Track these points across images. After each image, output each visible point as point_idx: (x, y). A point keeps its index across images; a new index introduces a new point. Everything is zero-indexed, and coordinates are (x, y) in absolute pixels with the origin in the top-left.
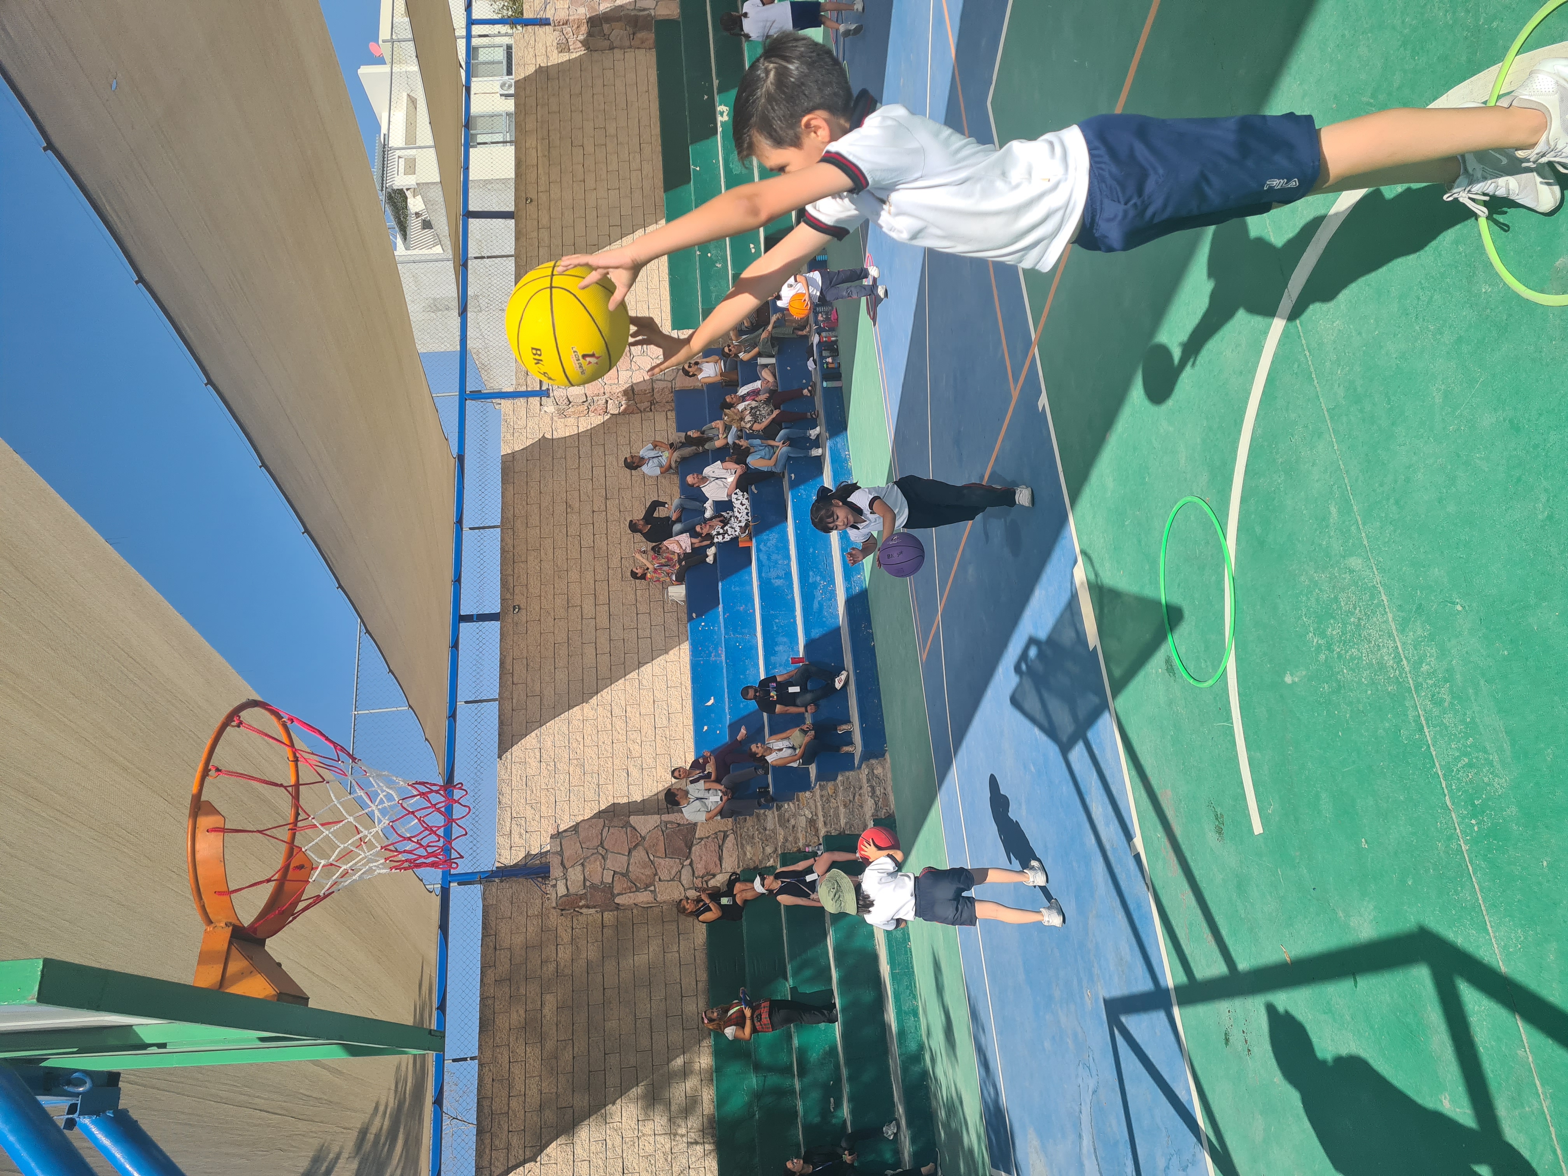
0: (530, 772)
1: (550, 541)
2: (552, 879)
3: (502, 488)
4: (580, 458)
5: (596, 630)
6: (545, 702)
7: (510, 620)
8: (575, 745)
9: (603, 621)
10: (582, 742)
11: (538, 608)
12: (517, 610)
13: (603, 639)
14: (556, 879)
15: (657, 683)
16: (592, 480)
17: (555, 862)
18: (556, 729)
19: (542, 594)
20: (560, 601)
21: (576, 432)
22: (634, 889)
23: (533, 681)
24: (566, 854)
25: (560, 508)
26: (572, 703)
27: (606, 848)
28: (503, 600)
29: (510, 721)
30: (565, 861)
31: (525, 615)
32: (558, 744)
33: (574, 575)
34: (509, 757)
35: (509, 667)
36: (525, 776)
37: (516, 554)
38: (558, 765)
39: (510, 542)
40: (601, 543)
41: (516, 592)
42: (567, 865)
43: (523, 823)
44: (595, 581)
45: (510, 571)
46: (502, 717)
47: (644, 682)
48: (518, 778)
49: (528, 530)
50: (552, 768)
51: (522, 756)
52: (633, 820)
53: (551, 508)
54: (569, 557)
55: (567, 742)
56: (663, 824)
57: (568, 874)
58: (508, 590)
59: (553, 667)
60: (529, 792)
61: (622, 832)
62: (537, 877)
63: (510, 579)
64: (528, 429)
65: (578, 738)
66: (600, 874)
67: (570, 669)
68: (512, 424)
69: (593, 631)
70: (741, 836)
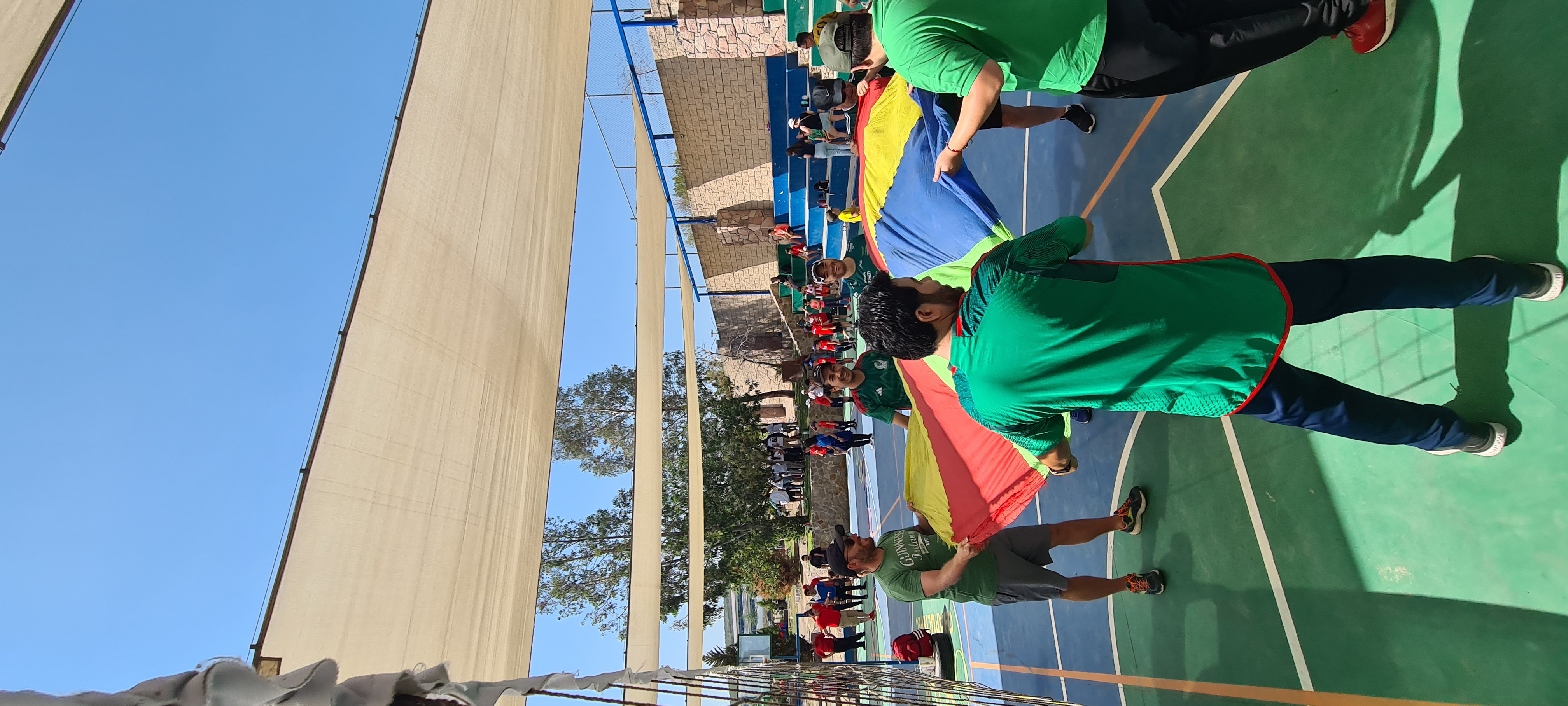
0: (702, 192)
3: (659, 76)
7: (680, 139)
9: (728, 142)
11: (693, 135)
13: (728, 149)
19: (694, 130)
20: (704, 134)
28: (674, 130)
29: (688, 177)
33: (710, 122)
40: (723, 108)
41: (680, 128)
43: (701, 206)
60: (702, 198)
63: (676, 123)
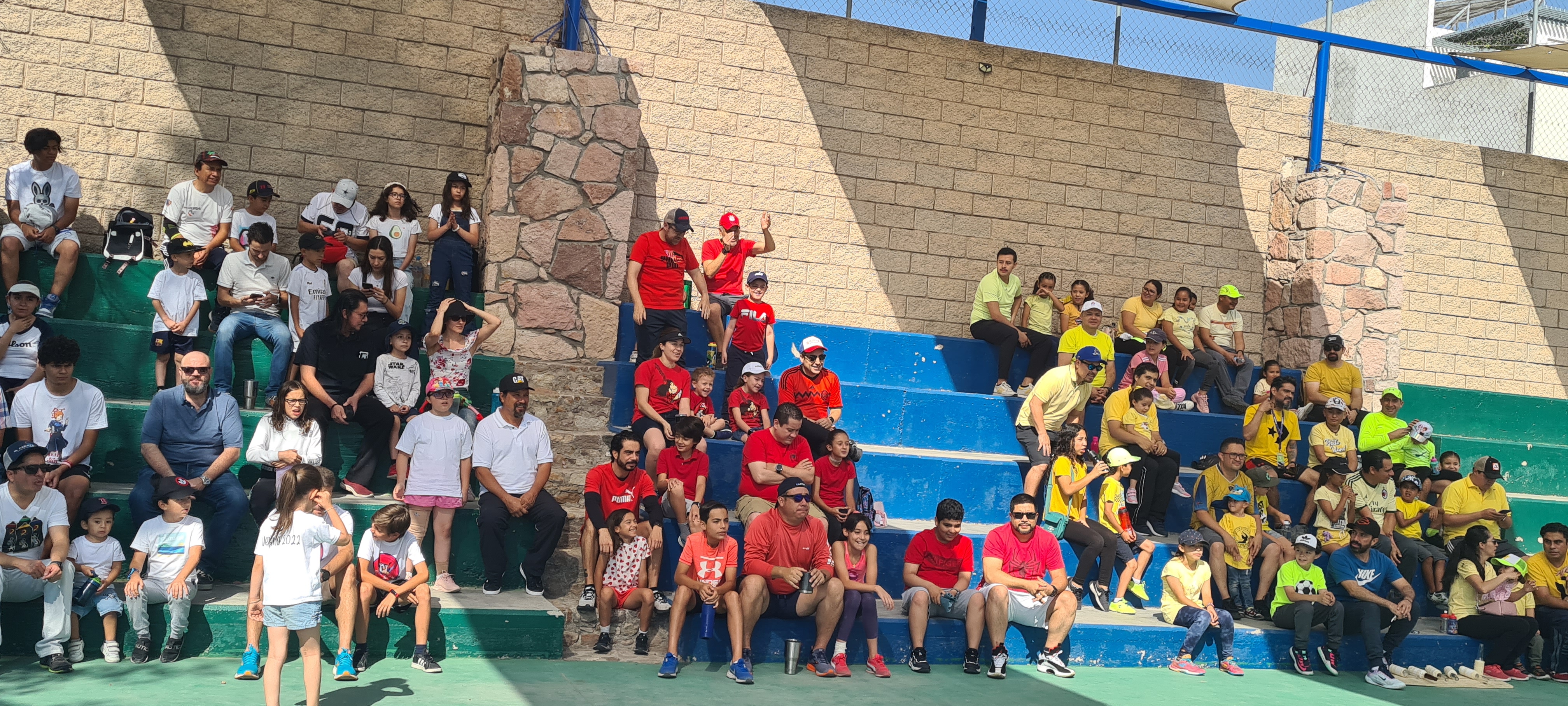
0: (728, 49)
1: (1084, 138)
2: (554, 51)
3: (1177, 77)
4: (1206, 205)
5: (935, 188)
6: (834, 90)
7: (969, 56)
8: (760, 124)
10: (761, 138)
11: (981, 102)
12: (984, 69)
13: (918, 196)
14: (553, 56)
15: (836, 271)
16: (1169, 219)
17: (583, 60)
18: (790, 101)
19: (1002, 113)
21: (1246, 206)
22: (514, 181)
23: (871, 76)
24: (591, 80)
25: (1131, 162)
26: (825, 131)
27: (591, 145)
28: (1003, 50)
29: (813, 30)
30: (580, 76)
31: (974, 79)
32: (766, 99)
34: (758, 20)
35: (898, 42)
36: (724, 39)
37: (1071, 82)
38: (732, 94)
39: (1091, 75)
42: (574, 79)
43: (650, 25)
44: (1011, 199)
45: (1046, 68)
46: (821, 19)
47: (840, 252)
48: (721, 29)
49: (1105, 107)
50: (729, 84)
51: (756, 40)
52: (627, 196)
53: (1135, 147)
54: (1054, 164)
55: (766, 114)
56: (613, 243)
57: (558, 77)
58: (1017, 60)
59: (887, 111)
60: (697, 41)
61: (611, 175)
62: (561, 33)
63: (1033, 66)
64: (1262, 132)
65: (770, 132)
66: (550, 128)
67: (881, 137)
68: (1272, 108)
69: (934, 183)
70: (572, 369)
